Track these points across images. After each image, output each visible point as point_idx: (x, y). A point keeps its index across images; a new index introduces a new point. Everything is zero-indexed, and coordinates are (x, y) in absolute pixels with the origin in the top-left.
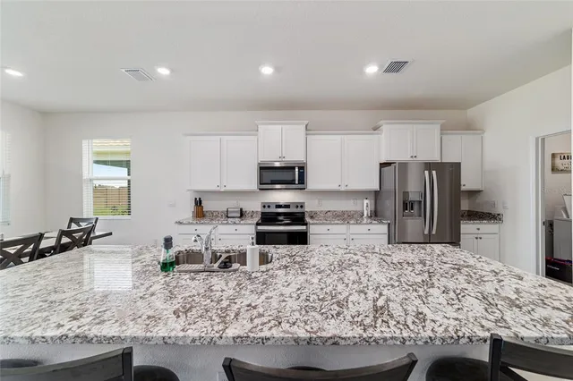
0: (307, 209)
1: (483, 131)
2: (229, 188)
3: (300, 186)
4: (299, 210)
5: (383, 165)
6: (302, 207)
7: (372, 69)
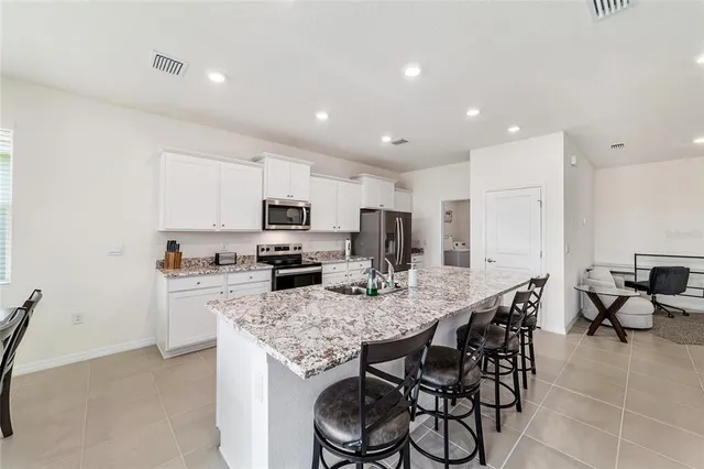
0: (304, 250)
1: (412, 191)
2: (228, 228)
3: (306, 227)
4: (297, 252)
5: (363, 211)
6: (300, 248)
7: (387, 139)
